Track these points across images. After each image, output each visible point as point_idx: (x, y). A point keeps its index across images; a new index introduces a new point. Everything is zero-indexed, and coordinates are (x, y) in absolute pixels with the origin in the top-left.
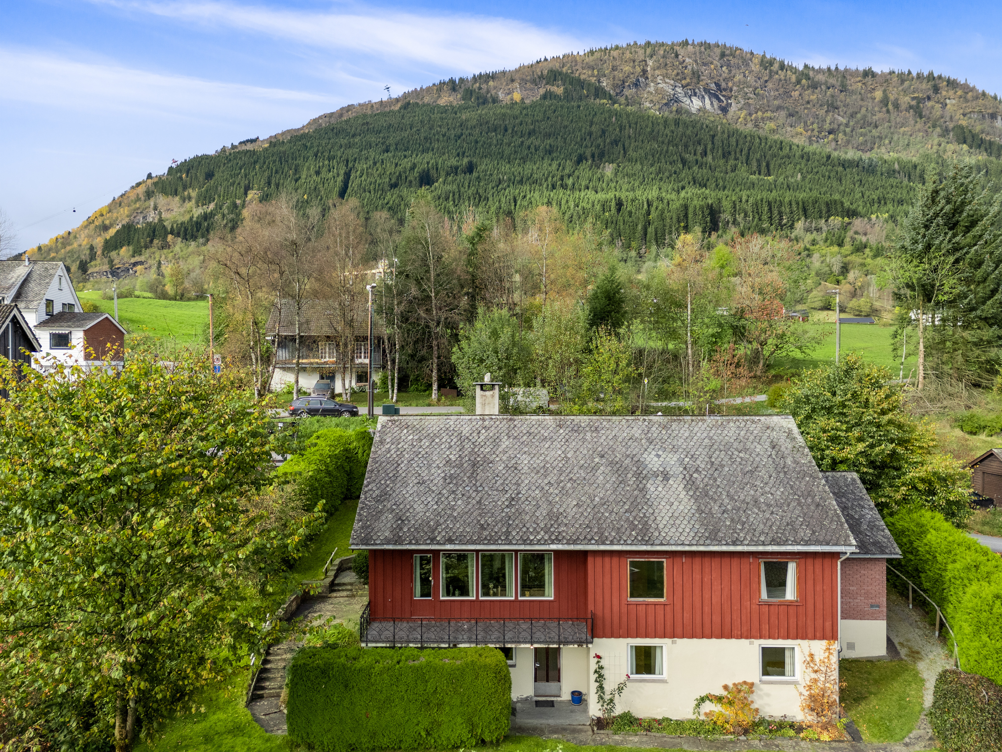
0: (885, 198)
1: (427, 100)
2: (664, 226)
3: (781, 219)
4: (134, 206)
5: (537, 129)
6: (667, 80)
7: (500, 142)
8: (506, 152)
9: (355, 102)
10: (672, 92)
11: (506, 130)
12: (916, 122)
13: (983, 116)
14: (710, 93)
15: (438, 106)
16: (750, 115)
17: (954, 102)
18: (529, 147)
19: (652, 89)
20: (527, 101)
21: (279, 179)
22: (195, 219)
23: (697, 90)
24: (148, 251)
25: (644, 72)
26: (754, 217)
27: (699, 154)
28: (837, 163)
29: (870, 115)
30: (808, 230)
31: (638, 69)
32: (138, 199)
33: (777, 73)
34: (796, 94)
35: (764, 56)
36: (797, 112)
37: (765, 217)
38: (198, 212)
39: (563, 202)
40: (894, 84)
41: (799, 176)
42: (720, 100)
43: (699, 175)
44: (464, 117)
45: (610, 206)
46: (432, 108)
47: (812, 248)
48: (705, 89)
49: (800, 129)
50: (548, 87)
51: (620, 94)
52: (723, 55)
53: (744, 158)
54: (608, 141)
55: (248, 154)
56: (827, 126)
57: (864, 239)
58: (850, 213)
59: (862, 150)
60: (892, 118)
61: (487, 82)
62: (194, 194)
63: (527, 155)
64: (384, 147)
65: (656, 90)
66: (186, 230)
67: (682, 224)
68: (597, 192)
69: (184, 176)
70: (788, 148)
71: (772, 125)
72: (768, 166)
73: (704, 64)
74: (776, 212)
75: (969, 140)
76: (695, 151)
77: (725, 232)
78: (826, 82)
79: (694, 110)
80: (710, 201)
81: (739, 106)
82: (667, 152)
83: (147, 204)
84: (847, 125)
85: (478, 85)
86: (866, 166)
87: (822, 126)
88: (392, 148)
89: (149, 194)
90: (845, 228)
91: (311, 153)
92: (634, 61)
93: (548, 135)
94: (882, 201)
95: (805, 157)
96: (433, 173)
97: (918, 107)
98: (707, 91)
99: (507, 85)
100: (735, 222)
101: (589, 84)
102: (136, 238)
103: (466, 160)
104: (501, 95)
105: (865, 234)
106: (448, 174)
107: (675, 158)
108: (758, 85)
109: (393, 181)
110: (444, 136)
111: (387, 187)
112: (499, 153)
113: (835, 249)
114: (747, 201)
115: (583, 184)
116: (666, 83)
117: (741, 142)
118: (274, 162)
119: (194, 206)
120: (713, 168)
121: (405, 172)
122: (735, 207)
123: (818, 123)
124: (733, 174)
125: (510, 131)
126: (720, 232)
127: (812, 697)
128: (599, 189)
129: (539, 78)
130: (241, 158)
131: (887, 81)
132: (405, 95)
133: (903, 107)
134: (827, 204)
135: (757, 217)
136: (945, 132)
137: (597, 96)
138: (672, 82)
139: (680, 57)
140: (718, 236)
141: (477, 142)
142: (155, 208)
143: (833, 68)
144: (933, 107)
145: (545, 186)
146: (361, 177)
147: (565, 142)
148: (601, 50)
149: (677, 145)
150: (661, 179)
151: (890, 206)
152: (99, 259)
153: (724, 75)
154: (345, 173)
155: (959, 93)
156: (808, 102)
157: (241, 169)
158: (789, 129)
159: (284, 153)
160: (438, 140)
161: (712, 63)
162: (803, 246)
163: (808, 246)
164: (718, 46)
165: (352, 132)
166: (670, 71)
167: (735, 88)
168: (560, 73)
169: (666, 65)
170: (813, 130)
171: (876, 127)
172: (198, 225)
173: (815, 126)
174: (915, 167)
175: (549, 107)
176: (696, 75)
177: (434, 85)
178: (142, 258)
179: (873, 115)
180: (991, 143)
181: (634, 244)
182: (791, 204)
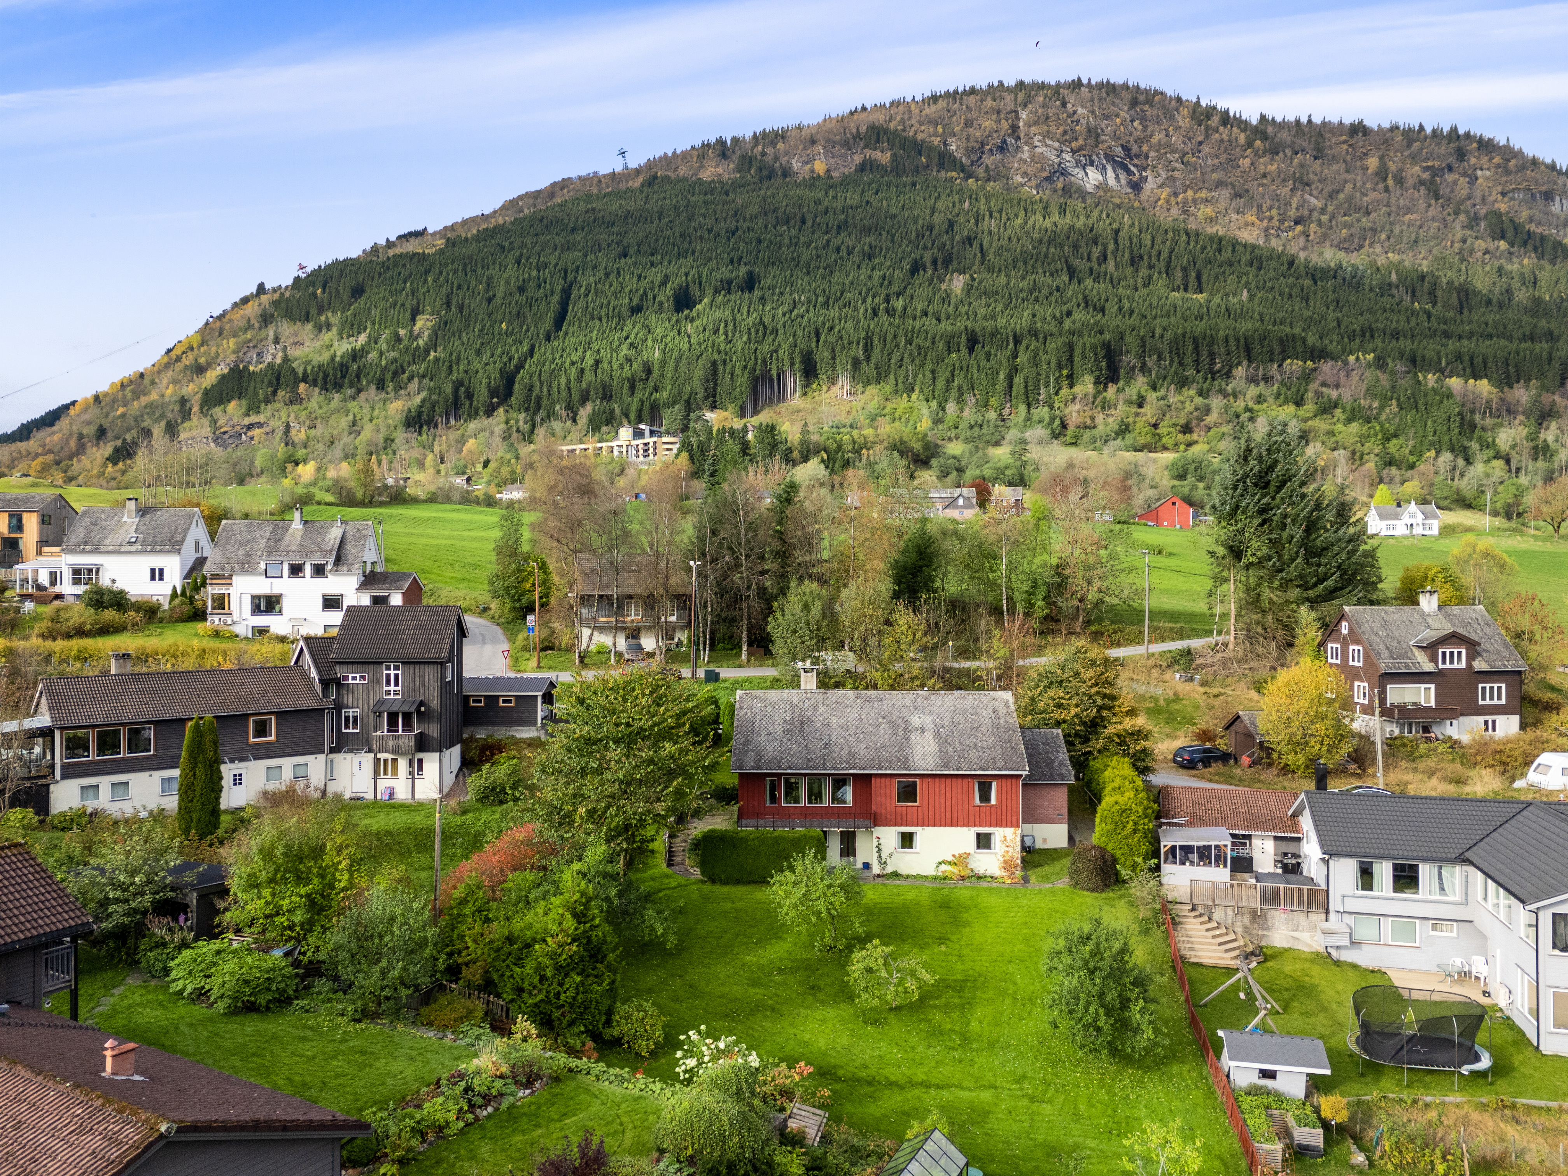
0: (1371, 330)
1: (682, 171)
2: (1039, 374)
3: (1212, 363)
4: (243, 338)
5: (850, 220)
6: (1049, 142)
7: (794, 241)
8: (806, 256)
9: (573, 175)
10: (1057, 160)
11: (803, 222)
12: (1430, 205)
13: (1533, 196)
14: (1115, 161)
15: (700, 182)
16: (1176, 195)
17: (1488, 173)
18: (838, 250)
19: (1026, 155)
20: (835, 174)
21: (464, 298)
22: (338, 359)
23: (1094, 157)
24: (269, 407)
25: (1014, 128)
26: (1172, 361)
27: (1094, 259)
28: (1303, 273)
29: (1358, 195)
30: (1252, 380)
31: (1005, 125)
32: (249, 326)
33: (1217, 130)
34: (1245, 163)
35: (1198, 102)
36: (1247, 191)
37: (1188, 360)
38: (342, 348)
39: (889, 337)
40: (1397, 146)
41: (1245, 293)
42: (1129, 172)
43: (1095, 292)
44: (739, 201)
45: (959, 344)
46: (694, 186)
47: (1257, 407)
48: (1107, 156)
49: (1251, 217)
50: (868, 153)
51: (978, 162)
52: (1134, 103)
53: (1163, 265)
54: (958, 238)
55: (416, 259)
56: (1292, 213)
57: (1334, 394)
58: (1316, 353)
59: (1347, 250)
60: (1393, 200)
61: (773, 144)
62: (335, 319)
63: (836, 261)
64: (620, 249)
65: (1033, 157)
66: (326, 376)
67: (1065, 372)
68: (939, 320)
69: (319, 291)
70: (1230, 249)
71: (1209, 210)
72: (1199, 278)
73: (1106, 117)
74: (1205, 353)
75: (1510, 234)
76: (1089, 254)
77: (1128, 383)
78: (1293, 143)
79: (1089, 188)
80: (1107, 336)
81: (1159, 180)
82: (1046, 256)
83: (263, 333)
84: (1323, 211)
85: (760, 148)
86: (1348, 277)
87: (1286, 211)
88: (632, 251)
89: (266, 319)
90: (1307, 377)
91: (511, 258)
92: (998, 113)
93: (867, 230)
94: (1367, 333)
95: (1255, 264)
96: (695, 290)
97: (1432, 182)
98: (1110, 158)
99: (805, 148)
100: (1144, 369)
101: (931, 148)
102: (251, 388)
103: (743, 270)
104: (795, 164)
105: (1337, 386)
106: (717, 292)
107: (1058, 266)
108: (1188, 148)
109: (635, 302)
110: (710, 231)
111: (626, 312)
112: (793, 259)
113: (1291, 409)
114: (1162, 337)
115: (919, 308)
116: (1047, 146)
117: (1158, 240)
118: (456, 271)
119: (336, 338)
120: (1115, 280)
121: (652, 289)
122: (1144, 346)
123: (1279, 208)
124: (1146, 291)
125: (809, 223)
126: (1121, 384)
127: (1005, 862)
128: (943, 316)
129: (854, 138)
130: (404, 265)
131: (1386, 141)
132: (651, 165)
133: (1410, 182)
134: (1281, 341)
135: (1176, 360)
136: (1474, 220)
137: (941, 166)
138: (1056, 145)
139: (1069, 106)
140: (1118, 390)
141: (759, 241)
142: (276, 341)
143: (1304, 120)
144: (1455, 182)
145: (862, 311)
146: (586, 295)
147: (893, 241)
148: (947, 94)
149: (1061, 246)
150: (1037, 300)
151: (1378, 342)
152: (194, 419)
153: (1137, 134)
154: (563, 290)
155: (1497, 160)
156: (1264, 176)
157: (405, 282)
158: (1234, 216)
159: (470, 257)
160: (701, 238)
161: (1117, 115)
162: (1243, 404)
163: (1251, 404)
164: (1128, 87)
165: (571, 225)
166: (1053, 129)
167: (1152, 154)
168: (886, 131)
169: (1047, 118)
170: (1271, 219)
171: (1368, 213)
172: (344, 367)
173: (1274, 212)
174: (1422, 278)
175: (870, 184)
176: (1094, 134)
177: (693, 148)
178: (261, 418)
179: (1364, 194)
180: (1543, 239)
181: (993, 401)
182: (1227, 341)
